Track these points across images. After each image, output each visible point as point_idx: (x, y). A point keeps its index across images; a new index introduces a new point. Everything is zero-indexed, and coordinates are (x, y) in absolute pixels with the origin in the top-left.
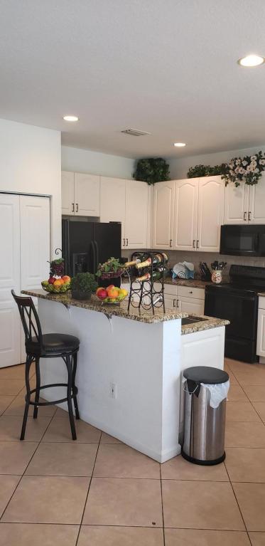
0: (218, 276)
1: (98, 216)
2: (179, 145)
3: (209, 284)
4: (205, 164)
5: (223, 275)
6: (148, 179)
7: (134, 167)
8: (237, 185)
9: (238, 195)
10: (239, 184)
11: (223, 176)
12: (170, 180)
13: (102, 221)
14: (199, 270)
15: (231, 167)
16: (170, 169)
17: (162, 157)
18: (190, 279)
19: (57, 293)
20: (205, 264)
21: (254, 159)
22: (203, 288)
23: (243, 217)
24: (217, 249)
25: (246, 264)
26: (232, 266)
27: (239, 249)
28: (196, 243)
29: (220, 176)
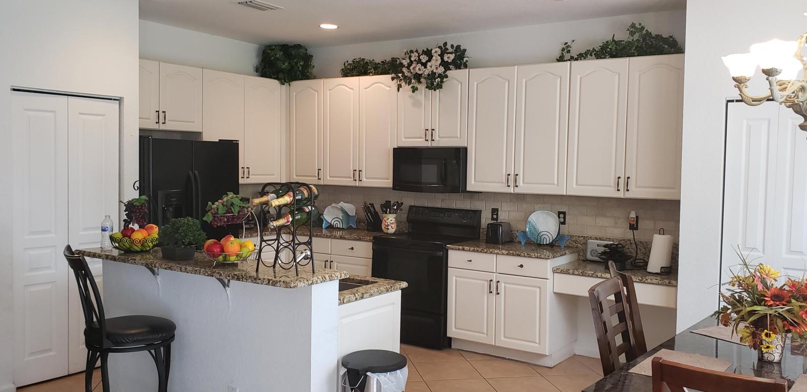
0: (390, 222)
1: (200, 130)
2: (327, 26)
3: (378, 234)
4: (368, 57)
5: (398, 222)
6: (281, 76)
7: (258, 56)
8: (414, 90)
9: (417, 104)
10: (417, 89)
11: (393, 75)
12: (315, 78)
13: (206, 138)
14: (363, 215)
15: (405, 63)
16: (314, 62)
17: (301, 44)
18: (350, 228)
19: (137, 252)
20: (372, 205)
21: (436, 52)
22: (369, 241)
23: (424, 137)
24: (388, 183)
25: (430, 205)
26: (411, 207)
27: (421, 183)
28: (357, 174)
29: (389, 76)
